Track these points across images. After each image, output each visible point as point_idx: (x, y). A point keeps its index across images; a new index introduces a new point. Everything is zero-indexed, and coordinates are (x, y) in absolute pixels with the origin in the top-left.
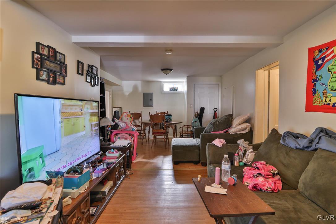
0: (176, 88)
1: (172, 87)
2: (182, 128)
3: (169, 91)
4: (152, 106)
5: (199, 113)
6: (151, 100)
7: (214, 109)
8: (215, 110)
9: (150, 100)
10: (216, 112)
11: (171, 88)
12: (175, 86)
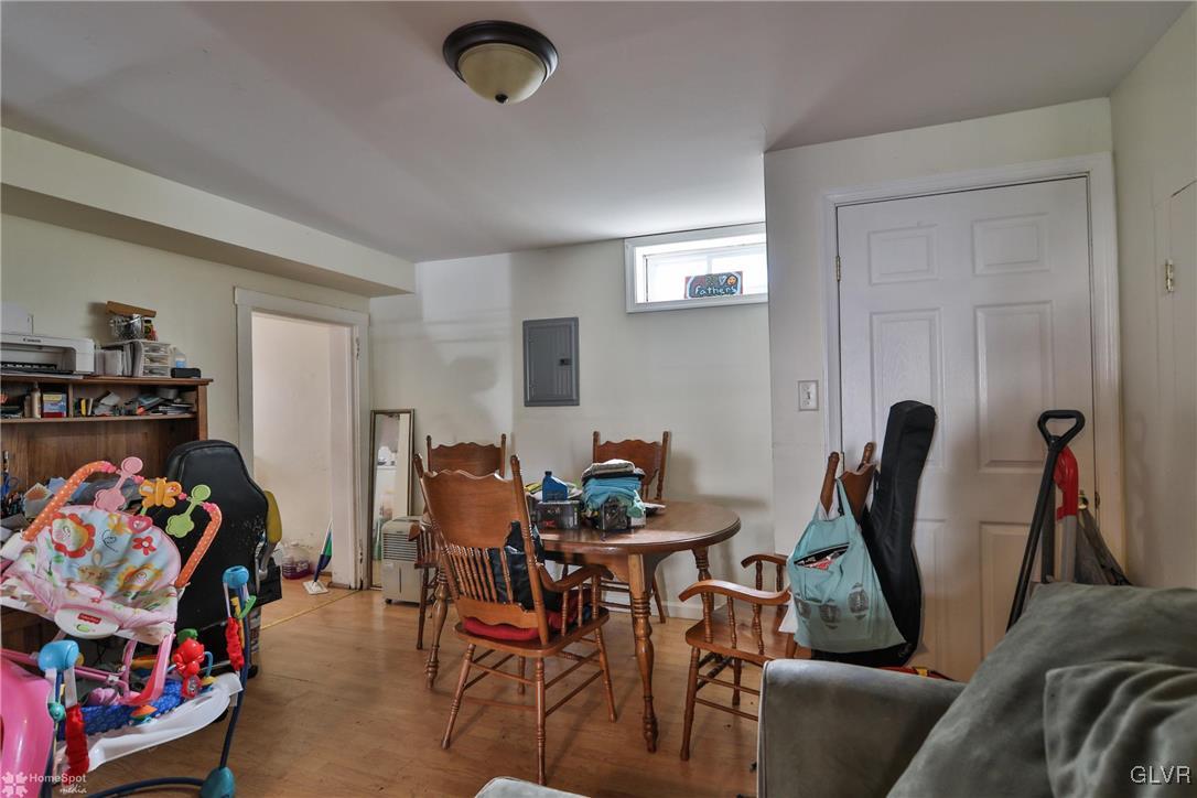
0: (729, 275)
1: (703, 272)
2: (759, 568)
3: (680, 297)
4: (571, 400)
5: (879, 454)
6: (568, 362)
7: (1046, 417)
8: (1059, 428)
9: (563, 362)
10: (1075, 446)
11: (697, 278)
12: (720, 267)
